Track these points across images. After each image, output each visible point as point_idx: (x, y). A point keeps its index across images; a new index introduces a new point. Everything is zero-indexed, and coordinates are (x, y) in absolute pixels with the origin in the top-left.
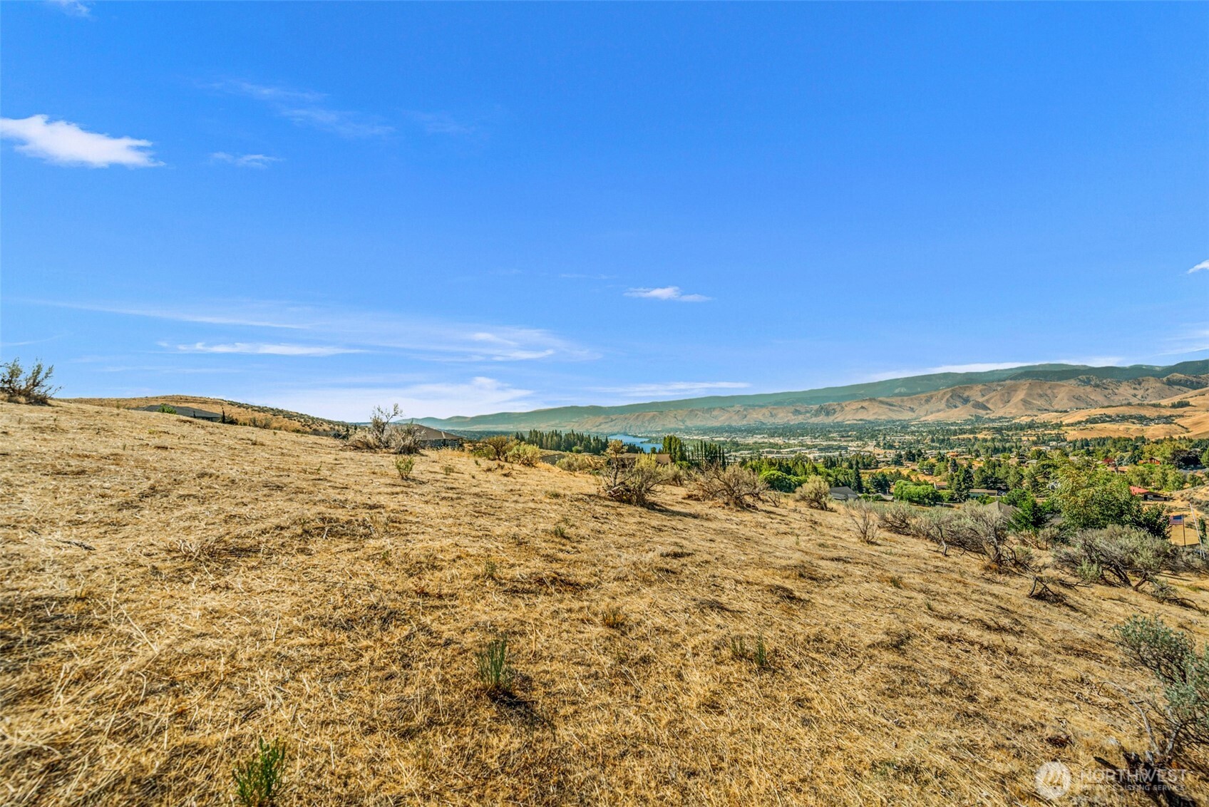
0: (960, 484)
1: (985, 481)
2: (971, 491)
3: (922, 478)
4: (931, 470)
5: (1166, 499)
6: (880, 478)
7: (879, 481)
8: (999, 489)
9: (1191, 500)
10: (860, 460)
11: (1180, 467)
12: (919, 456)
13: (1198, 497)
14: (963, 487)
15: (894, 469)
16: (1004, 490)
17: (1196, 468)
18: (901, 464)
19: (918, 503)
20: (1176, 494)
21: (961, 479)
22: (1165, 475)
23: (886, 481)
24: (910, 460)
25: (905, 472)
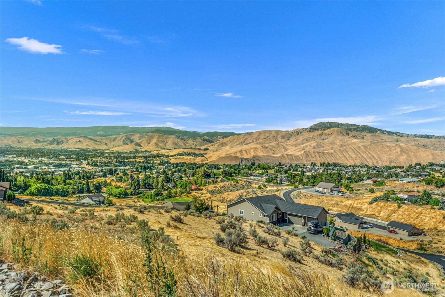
0: (135, 187)
1: (145, 185)
2: (140, 190)
3: (118, 184)
4: (121, 180)
5: (201, 190)
6: (97, 184)
7: (97, 186)
8: (150, 188)
9: (207, 190)
10: (85, 175)
11: (205, 178)
12: (115, 172)
13: (209, 189)
14: (136, 188)
15: (103, 180)
16: (151, 189)
17: (210, 178)
18: (106, 177)
19: (119, 197)
20: (204, 188)
21: (136, 185)
22: (202, 181)
23: (100, 186)
24: (110, 174)
25: (109, 181)
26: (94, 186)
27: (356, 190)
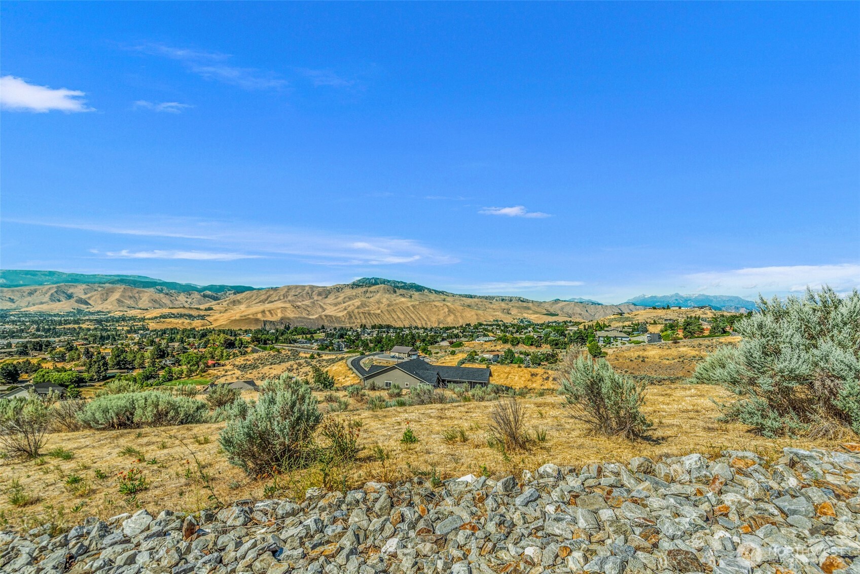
0: (100, 368)
1: (118, 364)
2: (109, 371)
4: (62, 358)
5: (223, 366)
6: (11, 368)
7: (11, 372)
8: (127, 368)
9: (234, 365)
11: (226, 348)
12: (46, 346)
13: (237, 363)
14: (102, 370)
15: (22, 360)
16: (131, 369)
17: (233, 348)
18: (27, 354)
20: (227, 362)
21: (101, 364)
22: (222, 352)
23: (17, 371)
24: (36, 349)
25: (34, 361)
26: (4, 372)
27: (435, 353)
